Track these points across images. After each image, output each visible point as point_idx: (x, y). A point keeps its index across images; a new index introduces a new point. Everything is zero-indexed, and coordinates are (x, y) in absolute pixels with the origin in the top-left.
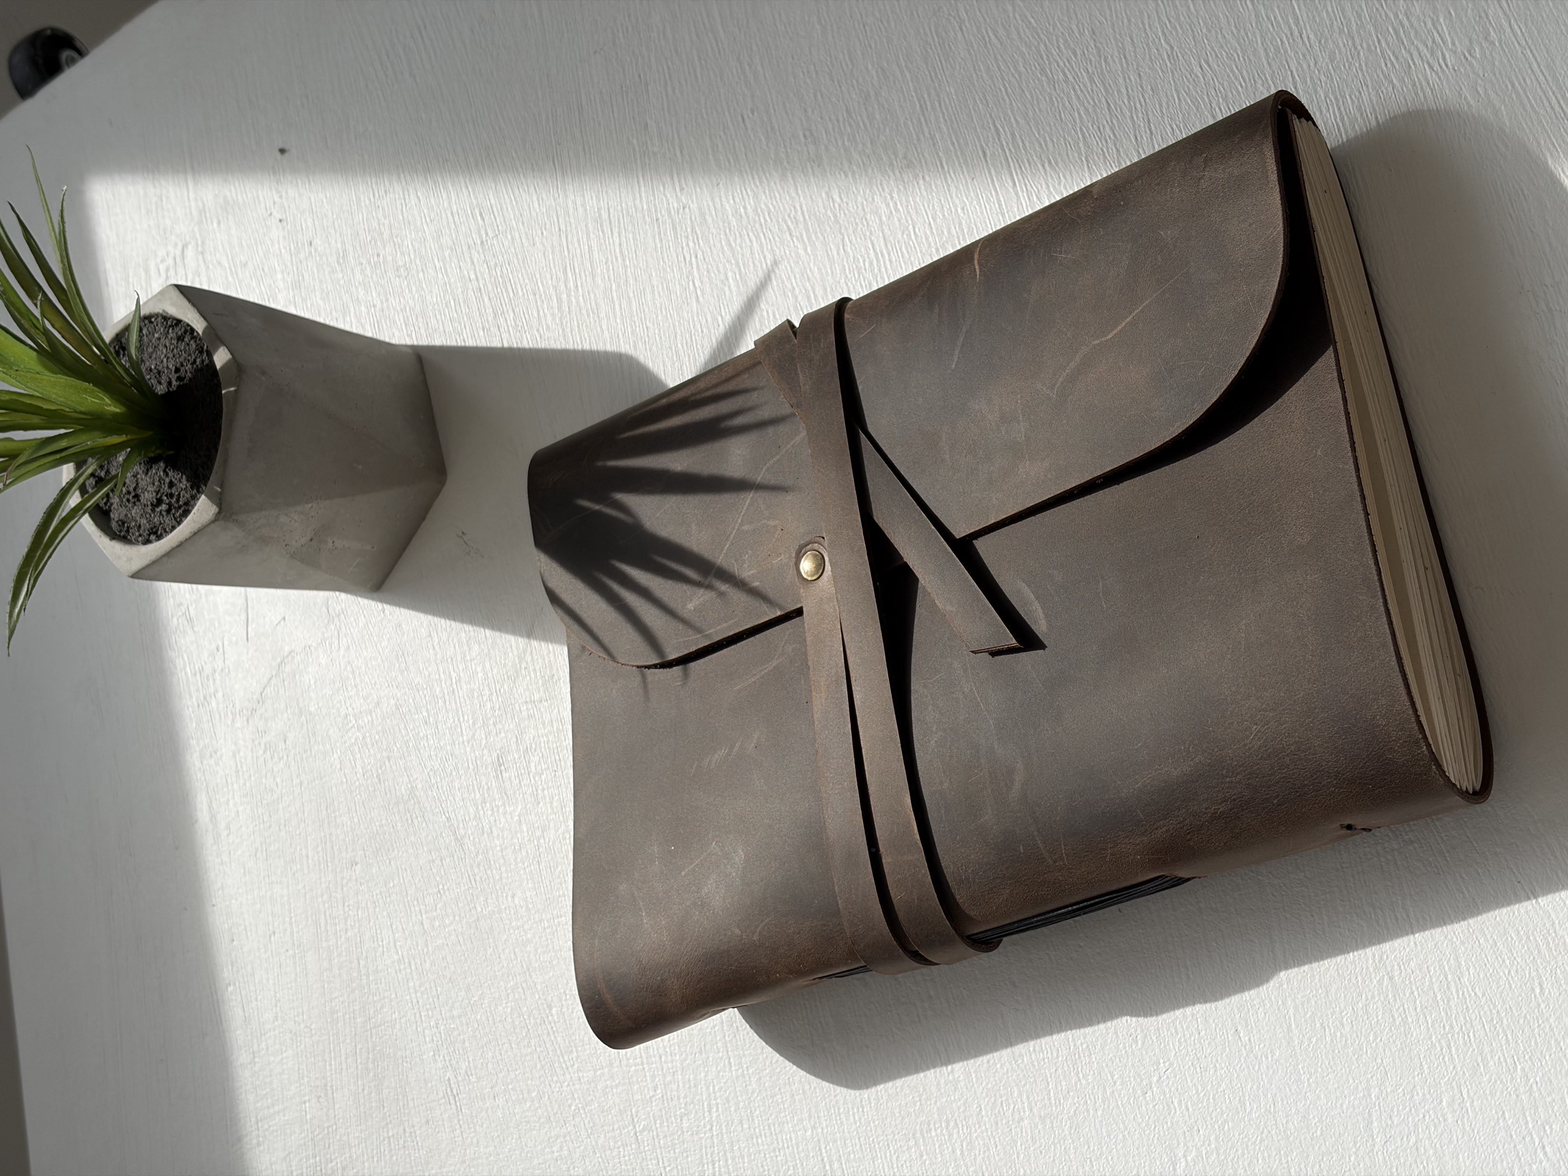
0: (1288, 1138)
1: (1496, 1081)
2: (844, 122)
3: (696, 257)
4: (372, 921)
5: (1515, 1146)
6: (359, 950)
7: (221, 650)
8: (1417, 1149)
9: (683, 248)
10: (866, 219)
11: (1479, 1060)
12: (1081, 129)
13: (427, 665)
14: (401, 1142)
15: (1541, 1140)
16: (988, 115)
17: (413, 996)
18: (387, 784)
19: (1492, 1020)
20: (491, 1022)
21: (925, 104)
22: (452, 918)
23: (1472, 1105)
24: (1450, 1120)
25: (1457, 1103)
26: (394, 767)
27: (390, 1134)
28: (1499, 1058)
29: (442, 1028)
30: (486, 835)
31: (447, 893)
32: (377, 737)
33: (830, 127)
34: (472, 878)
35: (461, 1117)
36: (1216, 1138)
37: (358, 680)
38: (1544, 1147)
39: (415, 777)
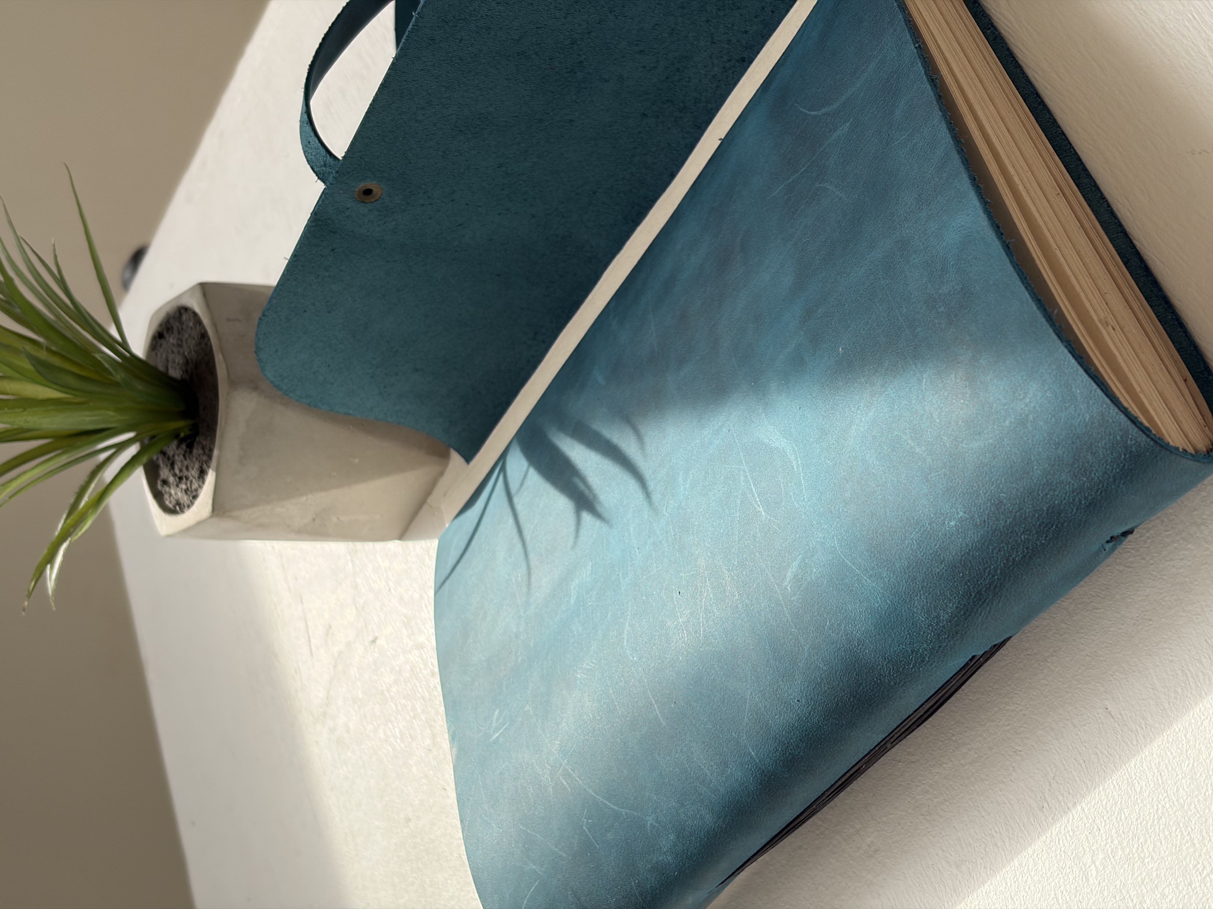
7: (298, 672)
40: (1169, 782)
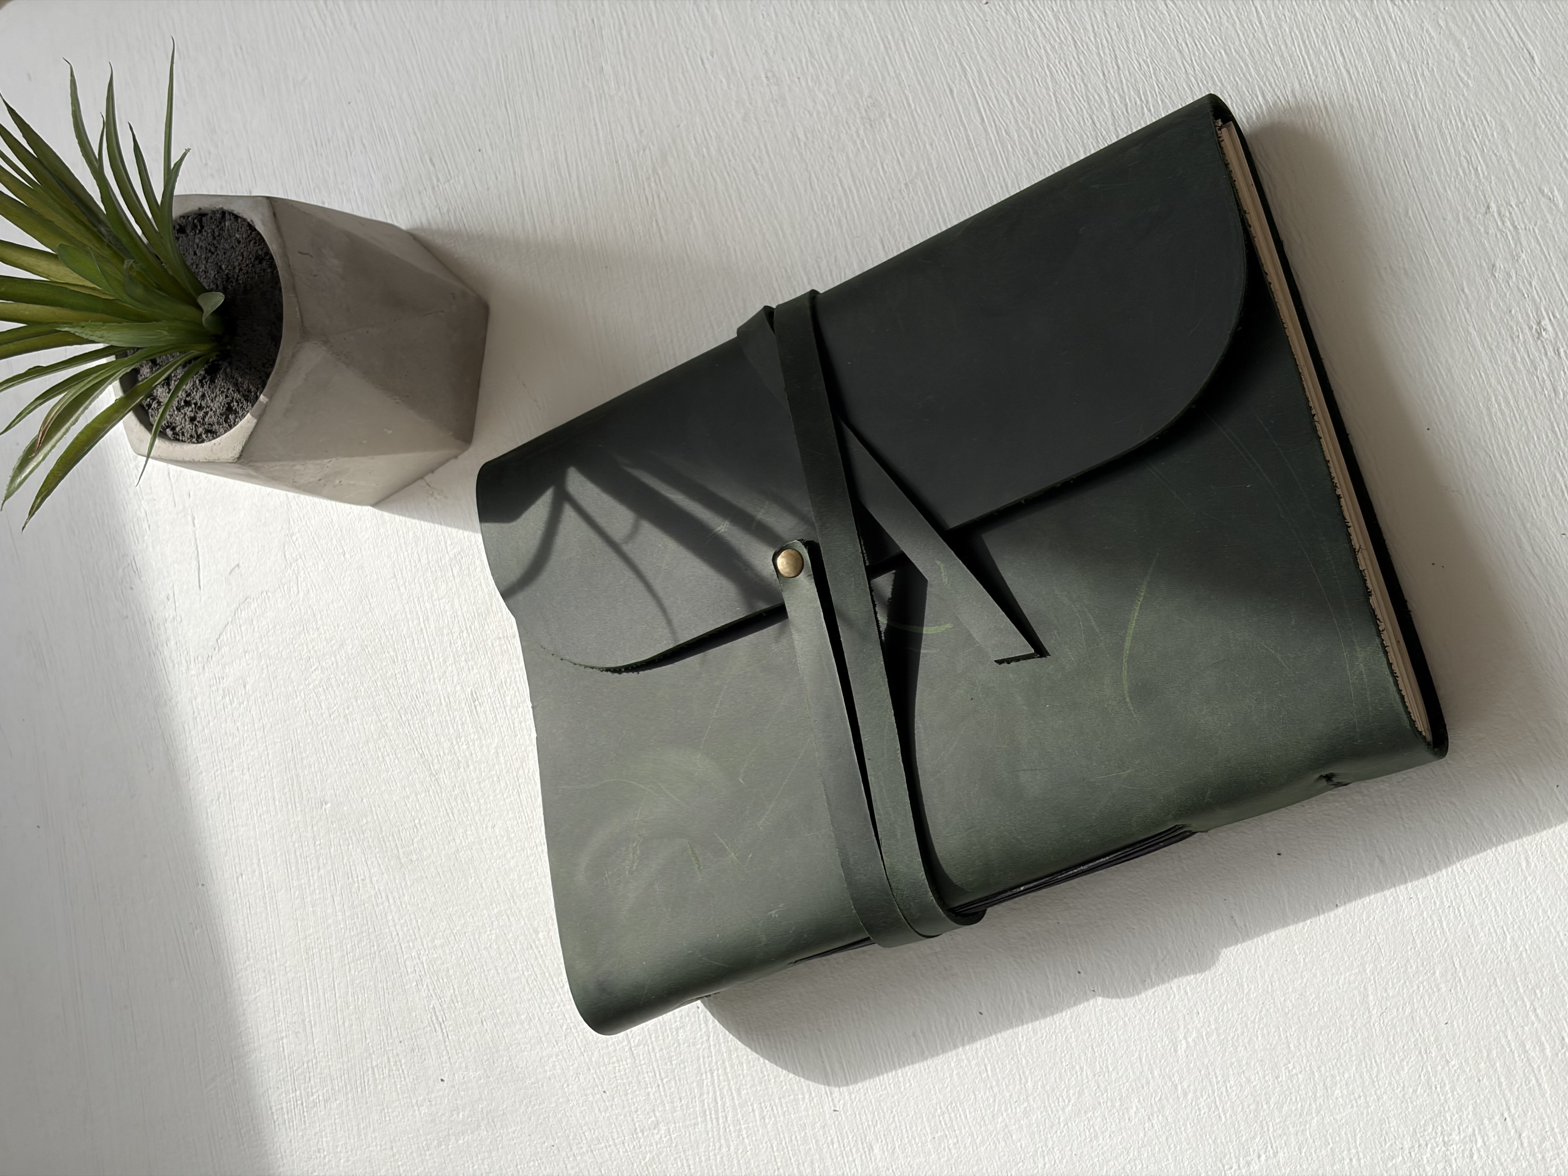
0: (1287, 1014)
1: (1486, 951)
2: (807, 62)
3: (659, 197)
4: (346, 858)
5: (1507, 1011)
6: (333, 888)
7: (171, 600)
8: (1412, 1018)
9: (644, 190)
10: (833, 157)
11: (1470, 932)
12: (1048, 66)
13: (393, 605)
14: (386, 1071)
15: (1532, 1003)
16: (953, 54)
17: (392, 929)
18: (355, 723)
19: (1481, 894)
20: (475, 950)
21: (889, 43)
22: (430, 851)
23: (1464, 975)
24: (1444, 990)
25: (1450, 973)
26: (362, 707)
27: (374, 1064)
28: (1489, 929)
29: (424, 958)
30: (462, 769)
31: (424, 827)
32: (342, 678)
33: (792, 66)
34: (449, 811)
35: (447, 1043)
36: (1215, 1020)
37: (320, 622)
38: (1535, 1010)
39: (384, 716)
40: (1278, 992)
